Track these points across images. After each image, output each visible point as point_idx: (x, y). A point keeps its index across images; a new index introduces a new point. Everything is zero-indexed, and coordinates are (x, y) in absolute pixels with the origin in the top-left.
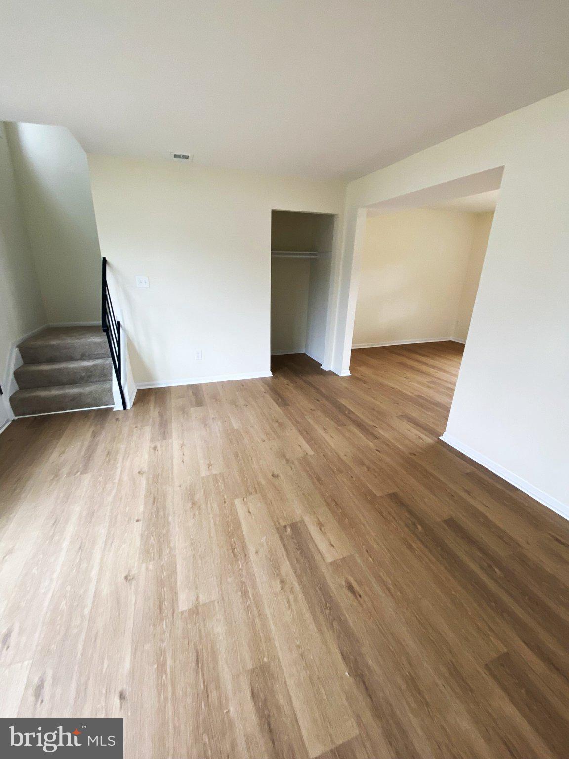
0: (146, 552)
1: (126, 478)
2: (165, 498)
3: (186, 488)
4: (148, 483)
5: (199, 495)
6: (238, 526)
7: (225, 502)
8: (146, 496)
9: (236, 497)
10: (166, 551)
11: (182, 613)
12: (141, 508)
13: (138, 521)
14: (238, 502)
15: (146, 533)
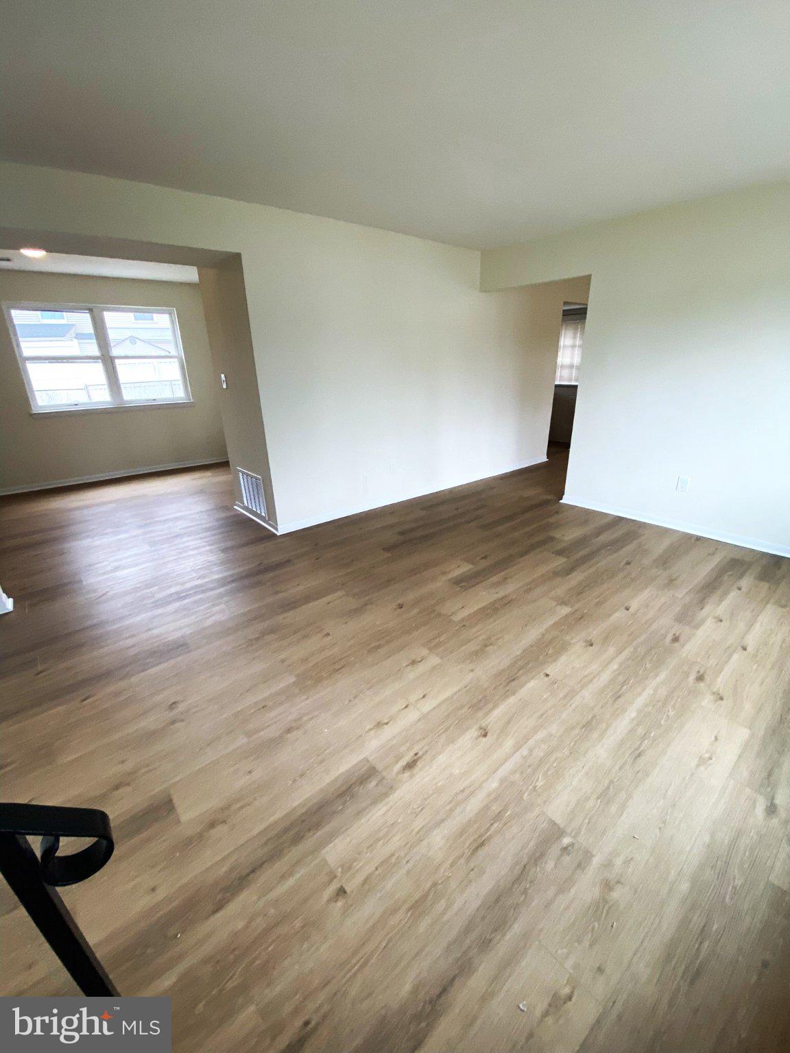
0: (563, 648)
1: (509, 743)
2: (500, 673)
3: (471, 662)
4: (495, 706)
5: (472, 647)
6: (484, 608)
7: (464, 626)
8: (514, 693)
9: (451, 621)
10: (548, 637)
11: (571, 607)
12: (532, 684)
13: (547, 675)
14: (457, 618)
15: (550, 660)
